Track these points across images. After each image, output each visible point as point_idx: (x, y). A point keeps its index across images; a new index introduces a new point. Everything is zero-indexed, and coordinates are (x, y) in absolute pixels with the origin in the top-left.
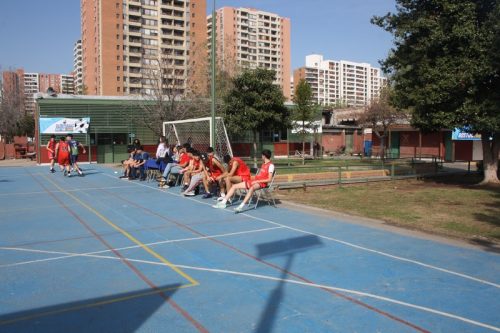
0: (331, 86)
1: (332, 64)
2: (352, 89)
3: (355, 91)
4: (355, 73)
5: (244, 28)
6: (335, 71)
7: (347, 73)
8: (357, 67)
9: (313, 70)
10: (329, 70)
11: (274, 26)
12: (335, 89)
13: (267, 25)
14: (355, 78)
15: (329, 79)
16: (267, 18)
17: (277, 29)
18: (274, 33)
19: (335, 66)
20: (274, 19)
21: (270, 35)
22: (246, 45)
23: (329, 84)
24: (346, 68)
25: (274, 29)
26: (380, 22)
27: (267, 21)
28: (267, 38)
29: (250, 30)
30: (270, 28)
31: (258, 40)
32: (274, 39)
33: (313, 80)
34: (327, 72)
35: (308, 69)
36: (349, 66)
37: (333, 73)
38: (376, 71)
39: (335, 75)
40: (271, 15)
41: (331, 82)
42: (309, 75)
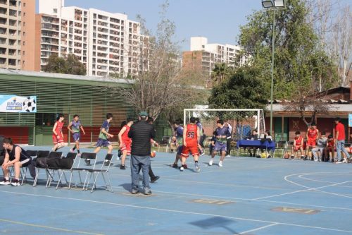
0: (77, 44)
1: (78, 12)
2: (105, 49)
3: (108, 52)
4: (108, 27)
6: (82, 22)
7: (97, 26)
8: (112, 19)
9: (52, 19)
10: (75, 21)
12: (82, 49)
14: (109, 34)
15: (74, 34)
19: (82, 16)
23: (74, 41)
24: (98, 20)
33: (52, 33)
34: (71, 23)
35: (45, 17)
36: (100, 17)
37: (79, 25)
38: (136, 26)
39: (82, 29)
41: (77, 38)
42: (47, 26)
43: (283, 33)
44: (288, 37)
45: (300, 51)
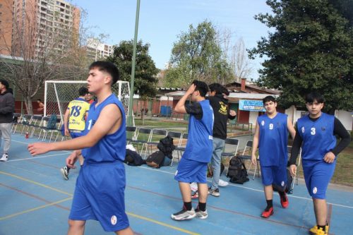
1: (106, 47)
5: (43, 9)
6: (108, 52)
9: (92, 49)
10: (104, 51)
11: (67, 12)
13: (62, 10)
16: (63, 5)
17: (70, 15)
18: (67, 17)
19: (109, 49)
20: (68, 7)
21: (64, 19)
22: (45, 24)
25: (68, 15)
26: (261, 19)
27: (62, 7)
28: (62, 20)
29: (48, 12)
30: (64, 13)
31: (54, 21)
32: (67, 22)
34: (102, 52)
35: (89, 49)
37: (107, 53)
40: (66, 3)
42: (90, 53)
43: (200, 47)
44: (203, 49)
45: (210, 59)
